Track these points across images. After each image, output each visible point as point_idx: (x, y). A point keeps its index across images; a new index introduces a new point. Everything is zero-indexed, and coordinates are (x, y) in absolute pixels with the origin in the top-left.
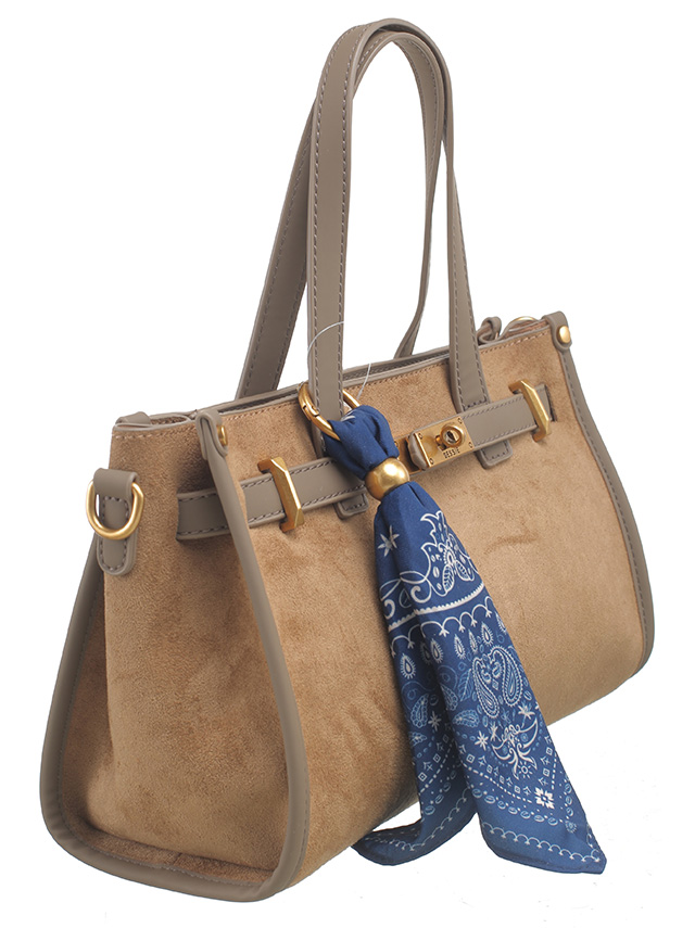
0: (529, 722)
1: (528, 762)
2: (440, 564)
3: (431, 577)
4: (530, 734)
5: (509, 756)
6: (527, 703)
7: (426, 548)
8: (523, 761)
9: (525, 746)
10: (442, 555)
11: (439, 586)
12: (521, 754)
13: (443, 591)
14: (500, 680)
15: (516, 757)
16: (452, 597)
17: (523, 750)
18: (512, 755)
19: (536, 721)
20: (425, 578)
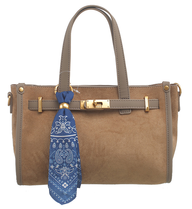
0: (72, 168)
1: (67, 176)
2: (59, 127)
3: (55, 129)
4: (71, 171)
5: (62, 173)
6: (73, 164)
7: (57, 123)
8: (66, 176)
9: (68, 173)
10: (60, 125)
11: (56, 131)
12: (66, 174)
13: (57, 133)
14: (66, 156)
15: (64, 174)
16: (59, 135)
17: (67, 173)
18: (63, 173)
19: (74, 169)
20: (54, 129)
